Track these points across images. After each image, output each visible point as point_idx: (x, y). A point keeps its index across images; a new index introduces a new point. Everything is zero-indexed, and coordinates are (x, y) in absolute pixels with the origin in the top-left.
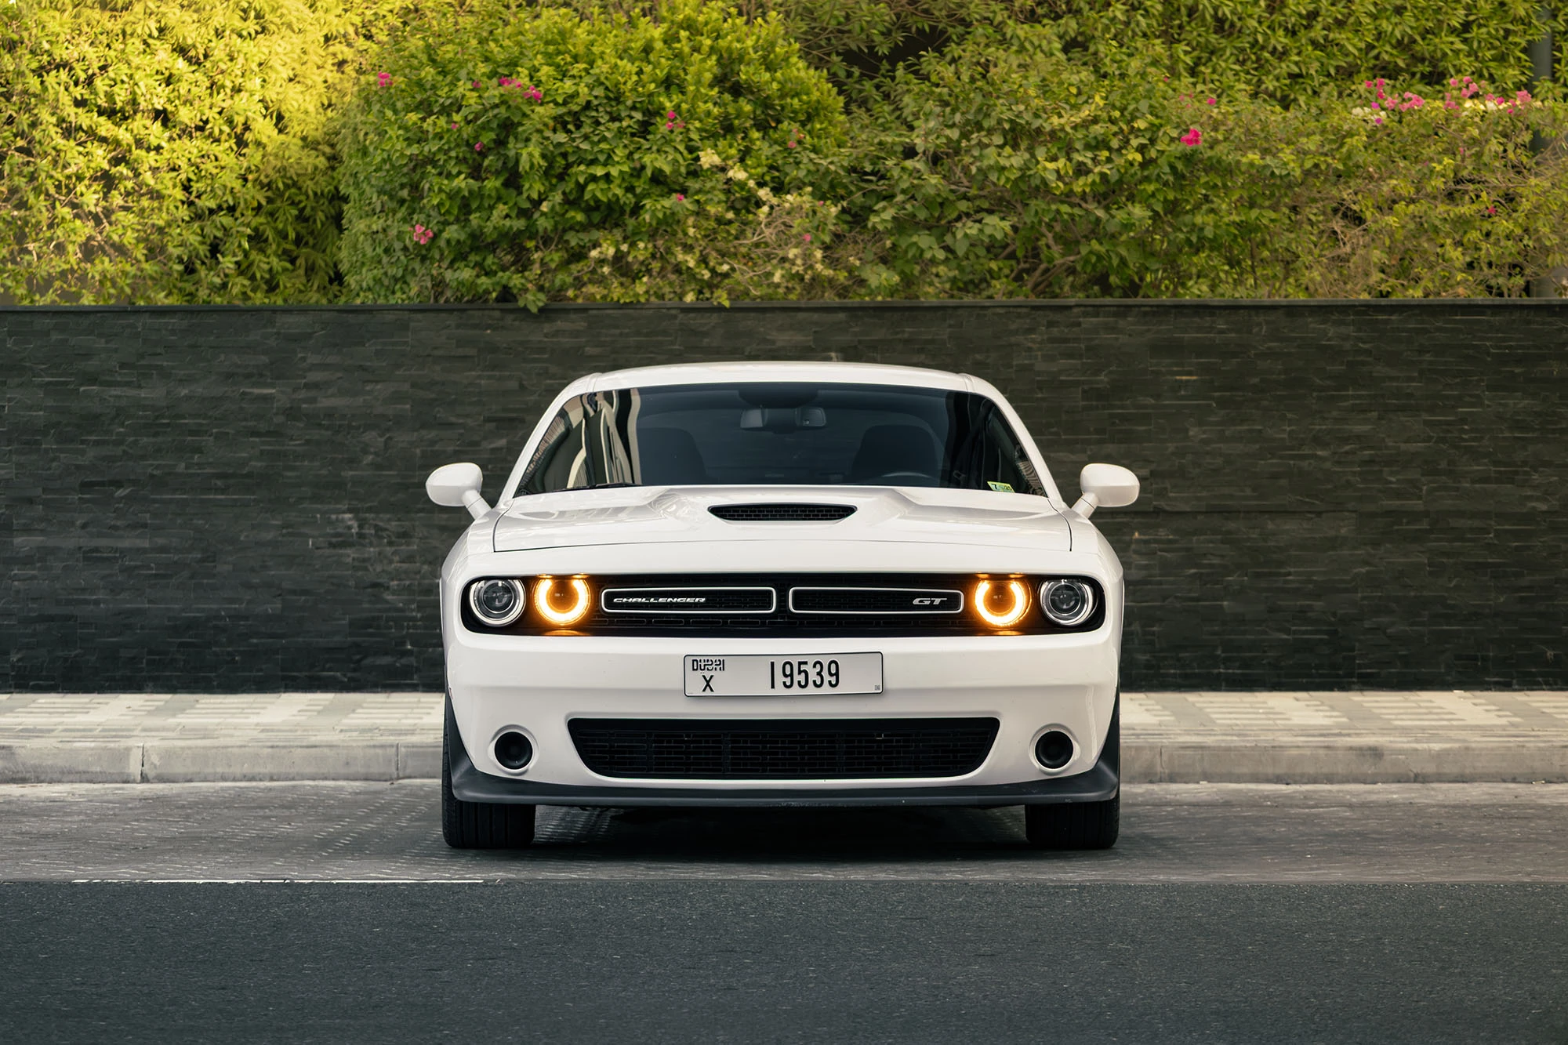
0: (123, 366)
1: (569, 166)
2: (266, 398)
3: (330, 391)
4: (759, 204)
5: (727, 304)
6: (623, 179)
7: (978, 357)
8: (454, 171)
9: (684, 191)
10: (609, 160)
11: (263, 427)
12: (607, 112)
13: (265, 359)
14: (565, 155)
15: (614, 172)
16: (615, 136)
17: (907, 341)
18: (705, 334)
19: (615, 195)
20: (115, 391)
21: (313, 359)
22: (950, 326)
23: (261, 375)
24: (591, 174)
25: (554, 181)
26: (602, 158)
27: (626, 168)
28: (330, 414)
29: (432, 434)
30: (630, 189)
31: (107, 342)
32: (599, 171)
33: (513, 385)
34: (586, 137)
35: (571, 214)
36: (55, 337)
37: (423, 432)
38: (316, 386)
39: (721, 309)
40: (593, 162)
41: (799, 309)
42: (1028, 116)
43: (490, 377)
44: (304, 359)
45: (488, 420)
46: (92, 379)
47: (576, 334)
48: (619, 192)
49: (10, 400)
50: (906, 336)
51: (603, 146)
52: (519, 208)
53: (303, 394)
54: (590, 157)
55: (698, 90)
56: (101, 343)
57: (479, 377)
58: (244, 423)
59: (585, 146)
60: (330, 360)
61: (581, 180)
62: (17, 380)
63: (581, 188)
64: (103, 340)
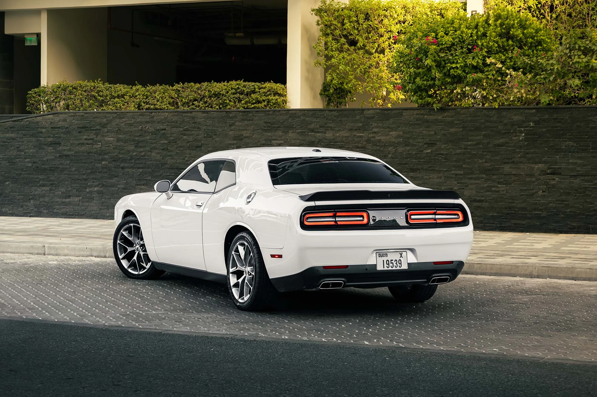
0: (321, 127)
1: (446, 64)
2: (361, 137)
3: (380, 134)
4: (507, 75)
5: (497, 107)
6: (462, 68)
7: (578, 124)
8: (411, 67)
9: (482, 72)
10: (457, 63)
11: (360, 145)
12: (460, 46)
13: (361, 124)
14: (444, 61)
15: (458, 66)
16: (460, 54)
17: (554, 119)
18: (491, 117)
19: (458, 73)
20: (318, 134)
21: (374, 124)
22: (569, 114)
23: (359, 129)
24: (452, 67)
25: (442, 69)
26: (455, 61)
27: (462, 64)
28: (380, 141)
29: (408, 148)
30: (464, 71)
31: (316, 119)
32: (454, 66)
33: (433, 133)
34: (452, 55)
35: (447, 79)
36: (302, 118)
37: (406, 147)
38: (375, 133)
39: (495, 108)
40: (453, 63)
41: (520, 109)
42: (590, 45)
43: (426, 130)
44: (372, 125)
45: (425, 144)
46: (312, 131)
47: (452, 117)
48: (460, 72)
49: (289, 137)
50: (555, 117)
51: (457, 57)
52: (431, 78)
53: (371, 135)
54: (452, 61)
55: (490, 38)
56: (315, 120)
57: (422, 130)
58: (354, 144)
59: (451, 58)
60: (380, 125)
61: (448, 69)
62: (292, 131)
63: (449, 71)
64: (315, 119)
